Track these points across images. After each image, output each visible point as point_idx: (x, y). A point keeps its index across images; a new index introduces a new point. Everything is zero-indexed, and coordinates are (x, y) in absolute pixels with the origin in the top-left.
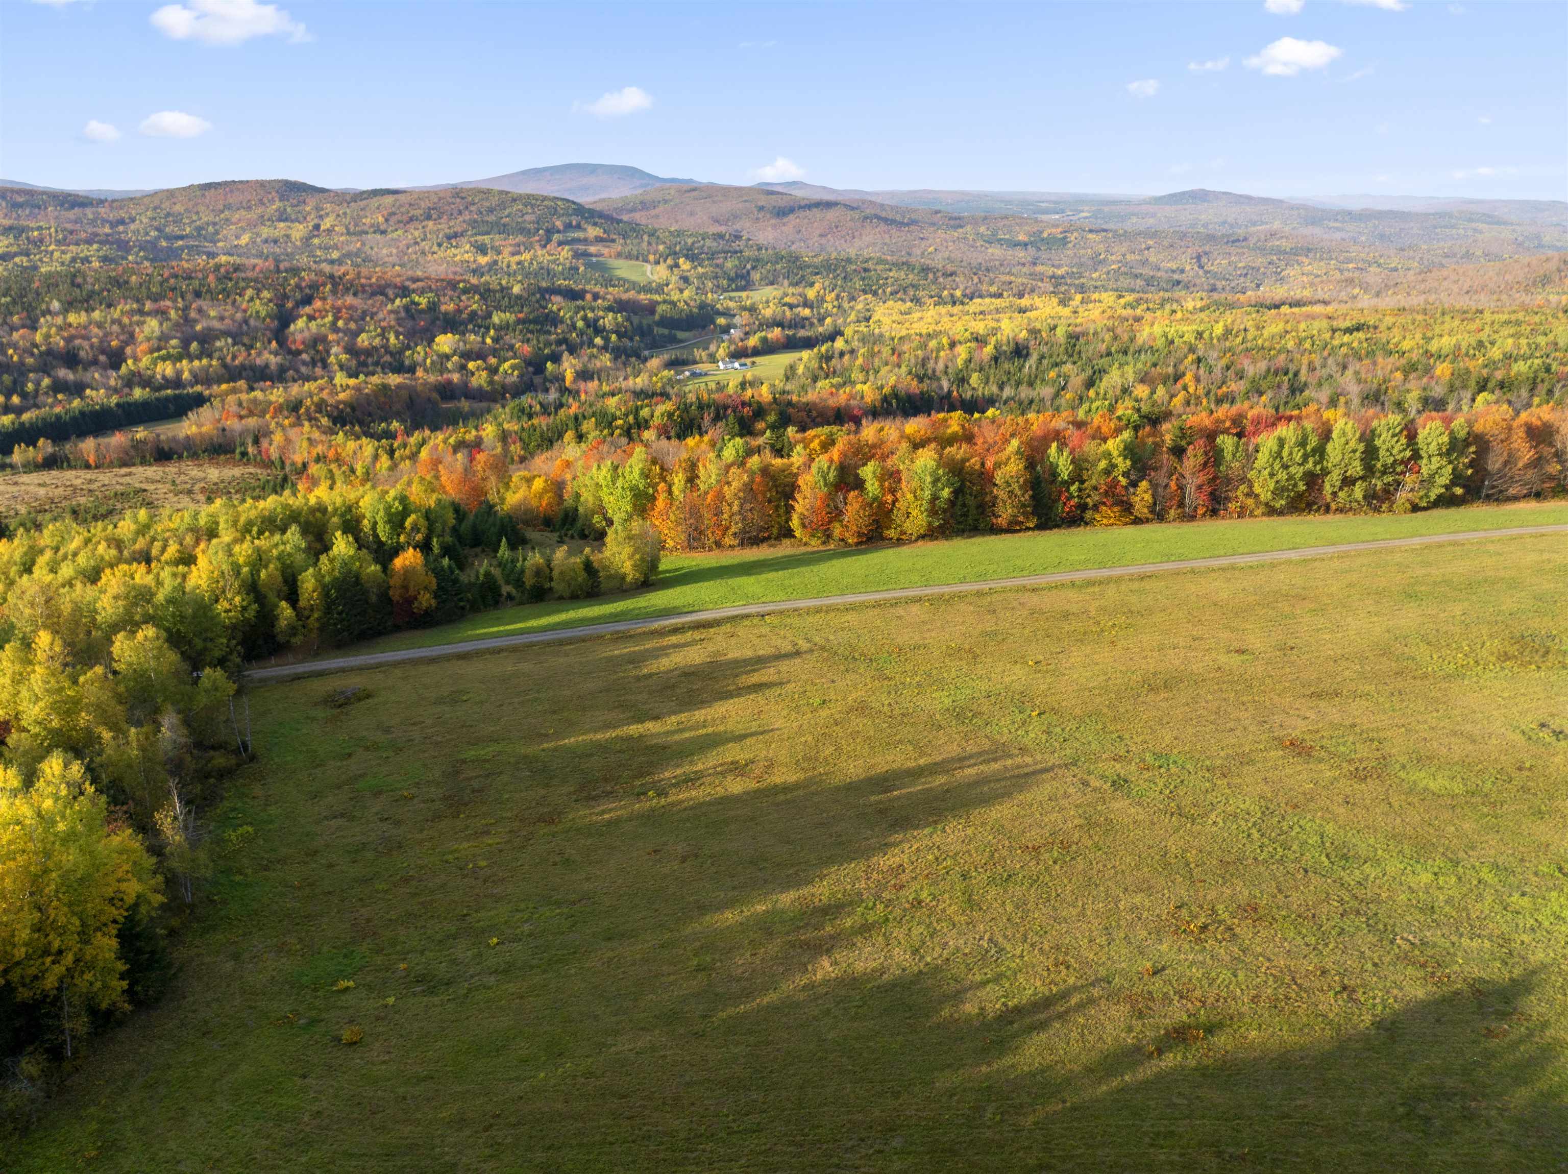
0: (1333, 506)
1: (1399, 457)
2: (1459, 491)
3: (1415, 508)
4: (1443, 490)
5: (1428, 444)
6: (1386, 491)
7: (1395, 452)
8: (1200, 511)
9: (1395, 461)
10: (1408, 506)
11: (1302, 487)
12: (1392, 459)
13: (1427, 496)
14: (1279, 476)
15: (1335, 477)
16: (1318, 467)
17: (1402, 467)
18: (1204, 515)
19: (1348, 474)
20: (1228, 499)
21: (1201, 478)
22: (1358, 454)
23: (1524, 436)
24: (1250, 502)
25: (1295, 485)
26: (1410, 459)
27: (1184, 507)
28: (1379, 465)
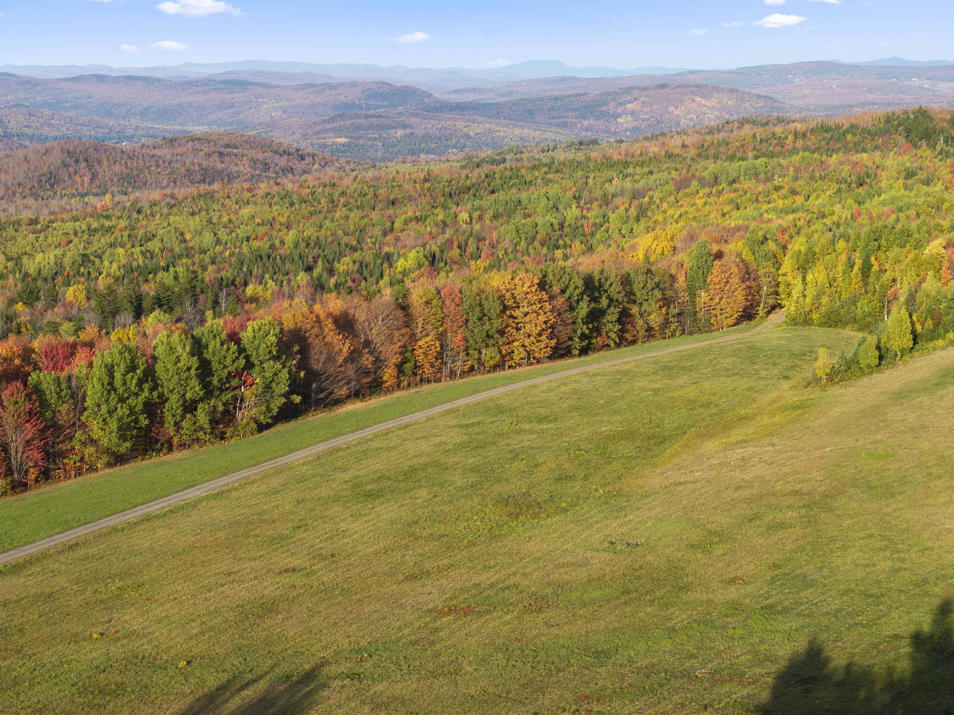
0: (175, 441)
1: (232, 369)
2: (297, 399)
3: (262, 428)
4: (284, 400)
5: (257, 349)
6: (226, 412)
7: (228, 361)
8: (32, 476)
9: (229, 373)
10: (253, 425)
11: (144, 421)
12: (226, 371)
13: (269, 410)
14: (120, 412)
15: (174, 402)
16: (155, 394)
17: (236, 380)
18: (37, 481)
19: (188, 396)
20: (63, 455)
21: (30, 430)
22: (193, 372)
23: (334, 327)
24: (90, 450)
25: (136, 421)
26: (243, 369)
27: (12, 474)
28: (215, 382)
